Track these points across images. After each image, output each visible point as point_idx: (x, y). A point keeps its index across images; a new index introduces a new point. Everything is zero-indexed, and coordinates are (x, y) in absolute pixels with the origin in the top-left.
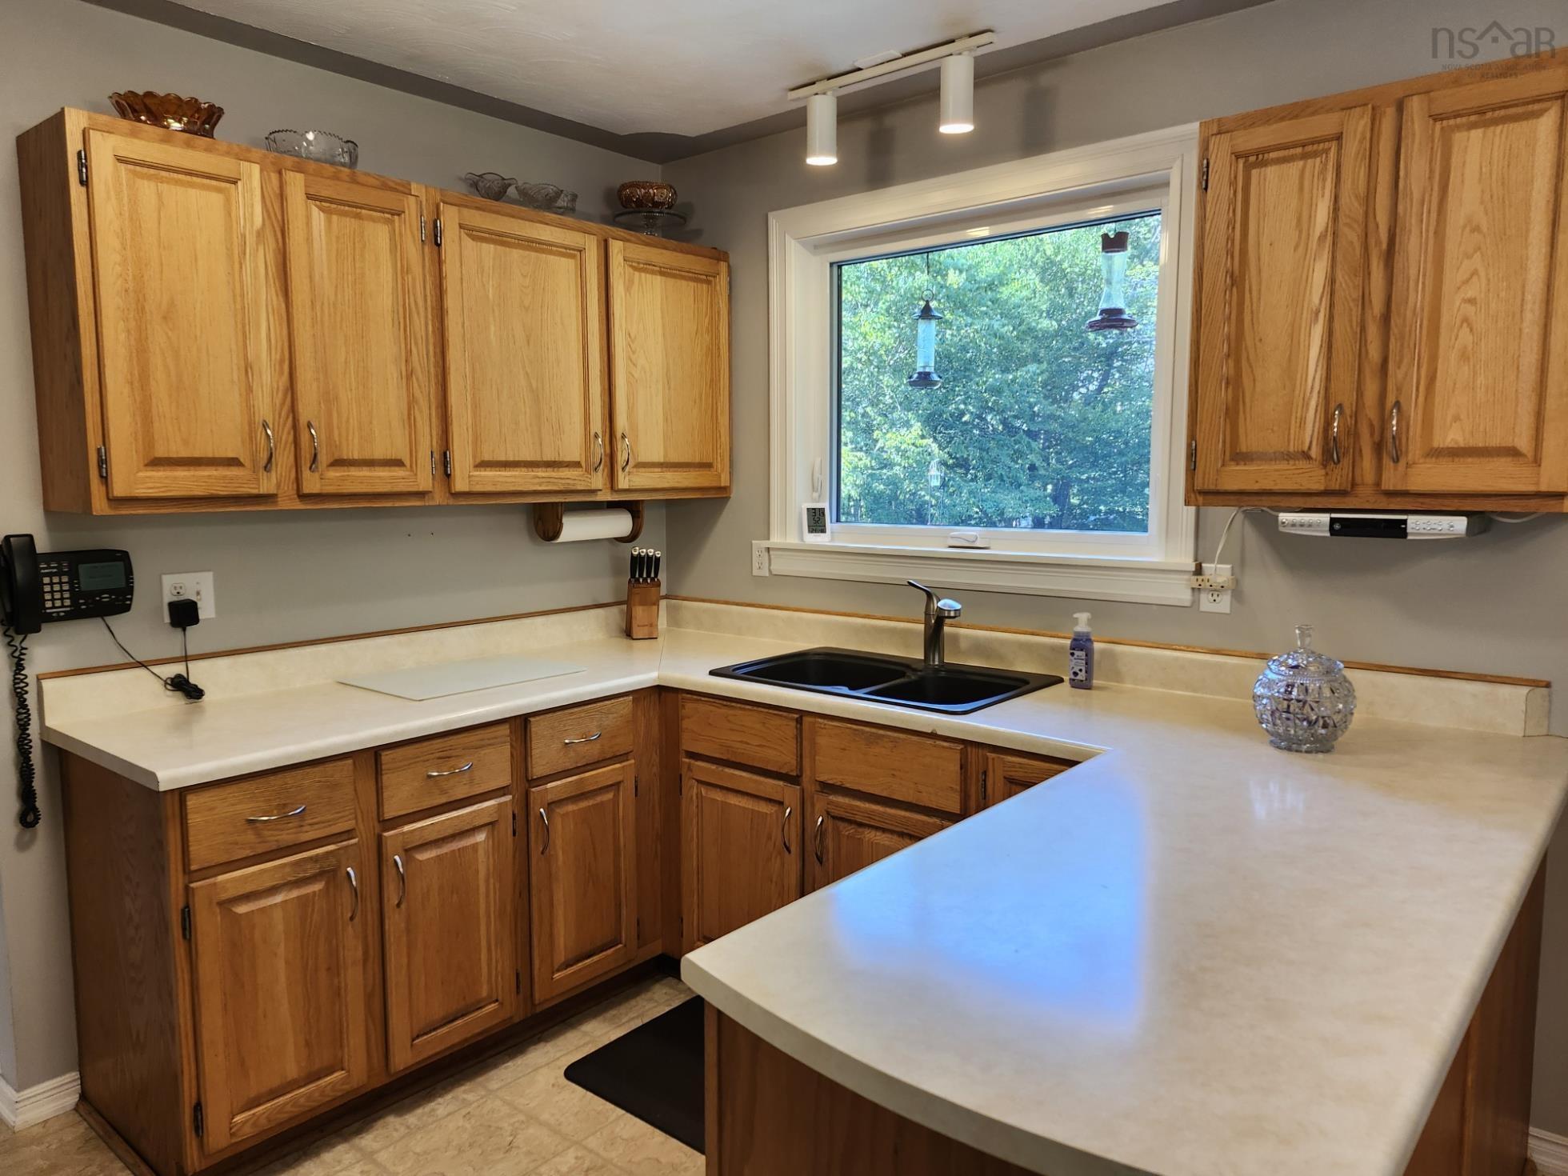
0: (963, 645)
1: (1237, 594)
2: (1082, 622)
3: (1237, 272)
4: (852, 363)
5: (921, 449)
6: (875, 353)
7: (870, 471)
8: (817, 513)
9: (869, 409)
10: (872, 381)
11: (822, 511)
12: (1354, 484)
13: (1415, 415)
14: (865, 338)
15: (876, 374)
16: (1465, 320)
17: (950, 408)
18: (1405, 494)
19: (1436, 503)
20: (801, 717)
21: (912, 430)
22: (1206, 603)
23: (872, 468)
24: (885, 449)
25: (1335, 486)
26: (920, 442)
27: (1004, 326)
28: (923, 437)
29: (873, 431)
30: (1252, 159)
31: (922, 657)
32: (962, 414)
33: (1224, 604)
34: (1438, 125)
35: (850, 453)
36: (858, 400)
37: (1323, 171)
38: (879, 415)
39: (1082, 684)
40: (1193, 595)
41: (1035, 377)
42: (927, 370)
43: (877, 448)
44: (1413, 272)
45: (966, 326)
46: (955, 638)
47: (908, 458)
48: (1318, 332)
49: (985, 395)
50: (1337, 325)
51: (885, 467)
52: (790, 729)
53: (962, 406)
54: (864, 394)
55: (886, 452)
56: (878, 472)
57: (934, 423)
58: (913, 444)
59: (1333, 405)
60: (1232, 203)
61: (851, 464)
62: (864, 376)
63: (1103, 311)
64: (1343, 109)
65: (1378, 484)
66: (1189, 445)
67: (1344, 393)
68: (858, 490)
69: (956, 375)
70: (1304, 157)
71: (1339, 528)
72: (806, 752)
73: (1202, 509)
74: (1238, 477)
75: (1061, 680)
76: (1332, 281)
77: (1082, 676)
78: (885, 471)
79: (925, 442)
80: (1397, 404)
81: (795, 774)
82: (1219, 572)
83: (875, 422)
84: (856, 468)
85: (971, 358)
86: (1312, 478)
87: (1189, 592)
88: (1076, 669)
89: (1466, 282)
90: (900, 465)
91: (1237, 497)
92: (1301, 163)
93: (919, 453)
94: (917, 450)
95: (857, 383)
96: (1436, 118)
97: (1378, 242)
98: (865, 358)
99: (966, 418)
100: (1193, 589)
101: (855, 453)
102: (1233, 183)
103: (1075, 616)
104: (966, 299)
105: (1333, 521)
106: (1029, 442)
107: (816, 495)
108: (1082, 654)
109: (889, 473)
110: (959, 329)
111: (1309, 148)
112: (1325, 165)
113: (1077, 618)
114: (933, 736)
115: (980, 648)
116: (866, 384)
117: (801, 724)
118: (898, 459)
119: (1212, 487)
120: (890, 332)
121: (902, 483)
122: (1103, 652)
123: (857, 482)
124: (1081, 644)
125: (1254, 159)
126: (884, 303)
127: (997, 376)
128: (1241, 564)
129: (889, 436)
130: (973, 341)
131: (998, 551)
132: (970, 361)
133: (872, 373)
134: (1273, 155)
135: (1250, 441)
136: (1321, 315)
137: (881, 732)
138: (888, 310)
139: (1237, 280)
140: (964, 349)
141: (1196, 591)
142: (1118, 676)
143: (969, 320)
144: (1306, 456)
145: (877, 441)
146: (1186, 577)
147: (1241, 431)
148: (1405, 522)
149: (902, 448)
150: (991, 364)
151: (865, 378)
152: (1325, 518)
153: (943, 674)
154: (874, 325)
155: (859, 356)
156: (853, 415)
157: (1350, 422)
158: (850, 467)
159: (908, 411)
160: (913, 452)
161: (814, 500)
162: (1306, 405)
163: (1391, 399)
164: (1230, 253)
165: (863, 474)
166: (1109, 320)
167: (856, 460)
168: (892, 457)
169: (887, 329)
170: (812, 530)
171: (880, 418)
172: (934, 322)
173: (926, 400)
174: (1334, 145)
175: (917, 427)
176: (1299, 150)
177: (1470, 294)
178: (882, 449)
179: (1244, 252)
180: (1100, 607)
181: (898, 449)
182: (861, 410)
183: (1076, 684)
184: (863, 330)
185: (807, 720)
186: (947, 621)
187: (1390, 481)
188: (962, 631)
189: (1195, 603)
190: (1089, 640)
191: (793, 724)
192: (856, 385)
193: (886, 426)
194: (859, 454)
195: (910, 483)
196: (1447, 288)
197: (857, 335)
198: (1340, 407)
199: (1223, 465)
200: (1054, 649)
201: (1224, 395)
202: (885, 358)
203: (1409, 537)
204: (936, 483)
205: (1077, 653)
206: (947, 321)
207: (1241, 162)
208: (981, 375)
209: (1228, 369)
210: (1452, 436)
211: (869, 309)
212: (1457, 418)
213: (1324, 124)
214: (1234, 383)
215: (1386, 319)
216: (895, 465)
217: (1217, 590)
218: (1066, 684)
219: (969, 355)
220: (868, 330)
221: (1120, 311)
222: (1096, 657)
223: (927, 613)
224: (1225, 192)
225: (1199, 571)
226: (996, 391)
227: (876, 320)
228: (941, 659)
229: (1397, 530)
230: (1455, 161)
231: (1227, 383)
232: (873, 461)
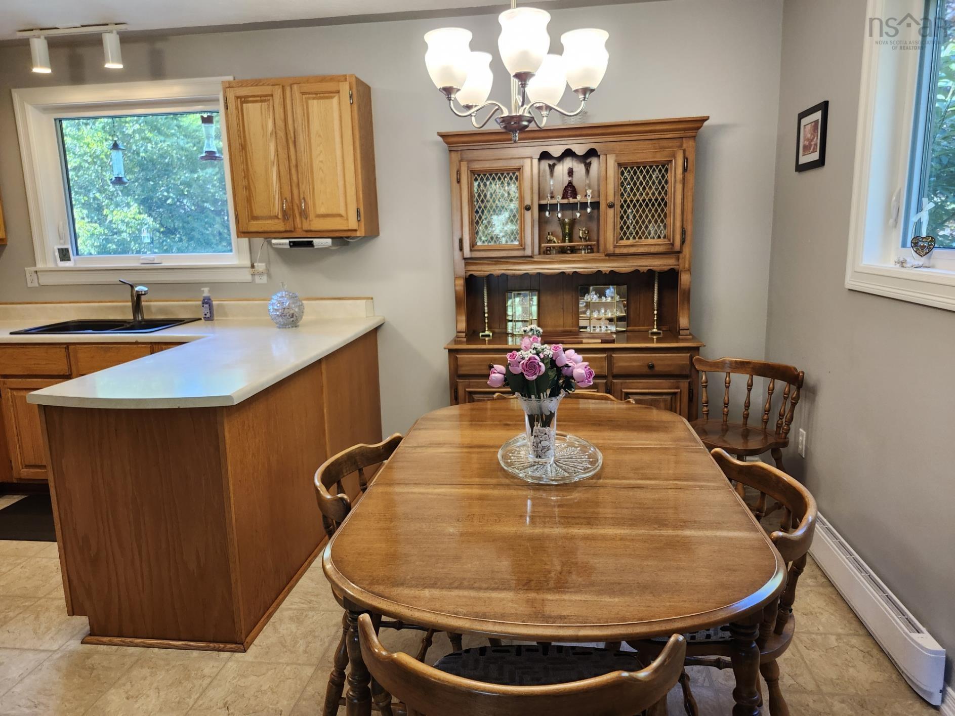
0: (153, 310)
1: (269, 276)
2: (206, 292)
3: (243, 143)
4: (81, 163)
5: (140, 222)
6: (98, 157)
7: (104, 237)
8: (65, 251)
9: (98, 195)
10: (98, 176)
11: (67, 250)
12: (295, 229)
13: (310, 203)
14: (88, 146)
15: (100, 171)
16: (320, 168)
17: (158, 195)
18: (311, 231)
19: (322, 234)
20: (68, 346)
21: (132, 208)
22: (258, 280)
23: (105, 234)
24: (114, 222)
25: (288, 229)
26: (138, 216)
27: (188, 143)
28: (140, 213)
29: (103, 210)
30: (243, 99)
31: (132, 318)
32: (167, 198)
33: (264, 279)
34: (304, 96)
35: (87, 225)
36: (89, 188)
37: (268, 108)
38: (107, 198)
39: (209, 318)
40: (252, 277)
41: (212, 177)
42: (120, 176)
43: (108, 221)
44: (302, 149)
45: (161, 142)
46: (149, 307)
47: (131, 227)
48: (275, 169)
49: (180, 187)
50: (281, 168)
51: (116, 233)
52: (63, 352)
53: (165, 194)
54: (92, 183)
55: (115, 224)
56: (110, 237)
57: (148, 204)
58: (134, 218)
59: (283, 199)
60: (238, 116)
61: (89, 231)
62: (91, 172)
63: (206, 152)
64: (273, 85)
65: (302, 228)
66: (235, 213)
67: (287, 195)
68: (97, 250)
69: (159, 173)
70: (261, 101)
71: (294, 245)
72: (73, 363)
73: (252, 239)
74: (255, 226)
75: (200, 319)
76: (277, 151)
77: (208, 315)
78: (115, 236)
79: (142, 216)
80: (304, 198)
81: (68, 374)
82: (260, 266)
83: (103, 204)
84: (93, 235)
85: (168, 162)
86: (279, 226)
87: (251, 276)
88: (206, 313)
89: (319, 155)
90: (126, 232)
91: (258, 233)
92: (260, 104)
93: (138, 224)
94: (136, 222)
95: (87, 176)
96: (303, 93)
97: (291, 137)
98: (90, 160)
99: (169, 201)
100: (252, 274)
101: (91, 224)
102: (237, 108)
103: (202, 289)
104: (159, 125)
105: (290, 242)
106: (214, 217)
107: (62, 241)
108: (207, 305)
109: (119, 238)
110: (156, 144)
111: (262, 98)
112: (268, 105)
113: (203, 291)
114: (137, 343)
115: (162, 310)
116: (93, 177)
117: (68, 349)
118: (124, 228)
119: (246, 230)
120: (107, 143)
121: (130, 245)
122: (218, 305)
123: (95, 244)
124: (207, 302)
125: (244, 100)
126: (99, 124)
127: (187, 175)
128: (269, 263)
129: (115, 212)
130: (167, 152)
131: (166, 264)
132: (168, 164)
133: (97, 171)
134: (250, 99)
135: (257, 212)
136: (275, 164)
137: (110, 346)
138: (103, 128)
139: (243, 147)
140: (162, 156)
141: (253, 275)
142: (225, 314)
143: (162, 138)
144: (277, 217)
145: (107, 216)
146: (248, 270)
147: (253, 207)
148: (312, 241)
149: (126, 221)
150: (183, 167)
151: (92, 173)
152: (287, 241)
153: (143, 323)
154: (94, 138)
155: (85, 158)
156: (86, 198)
157: (290, 205)
158: (89, 234)
159: (128, 196)
160: (134, 223)
161: (61, 244)
162: (274, 198)
163: (302, 196)
164: (240, 136)
165: (99, 238)
166: (209, 157)
167: (93, 229)
168: (119, 227)
169: (104, 141)
170: (62, 259)
171: (107, 201)
172: (120, 152)
173: (140, 189)
174: (271, 98)
175: (135, 207)
176: (259, 98)
177: (321, 159)
178: (111, 222)
179: (245, 137)
180: (212, 285)
181: (123, 221)
182: (91, 195)
183: (207, 319)
184: (86, 141)
185: (71, 347)
186: (143, 298)
187: (306, 227)
188: (152, 303)
189: (253, 280)
190: (210, 299)
191: (64, 350)
192: (86, 178)
193: (112, 206)
194: (94, 225)
195: (135, 244)
196: (314, 157)
197: (82, 144)
198: (286, 199)
199: (249, 221)
200: (196, 306)
201: (245, 193)
202: (106, 160)
203: (316, 247)
204: (147, 240)
205: (205, 305)
206: (147, 138)
207: (239, 100)
208: (176, 174)
209: (245, 183)
210: (322, 210)
211: (89, 127)
212: (322, 203)
213: (266, 90)
214: (248, 188)
215: (297, 166)
216: (122, 232)
217: (261, 274)
218: (203, 320)
219: (167, 160)
220: (90, 142)
221: (214, 153)
222: (215, 308)
223: (132, 296)
224: (235, 112)
225: (253, 266)
226: (188, 185)
227: (95, 135)
228: (142, 317)
229: (310, 244)
230: (310, 111)
231: (246, 188)
232: (106, 230)
